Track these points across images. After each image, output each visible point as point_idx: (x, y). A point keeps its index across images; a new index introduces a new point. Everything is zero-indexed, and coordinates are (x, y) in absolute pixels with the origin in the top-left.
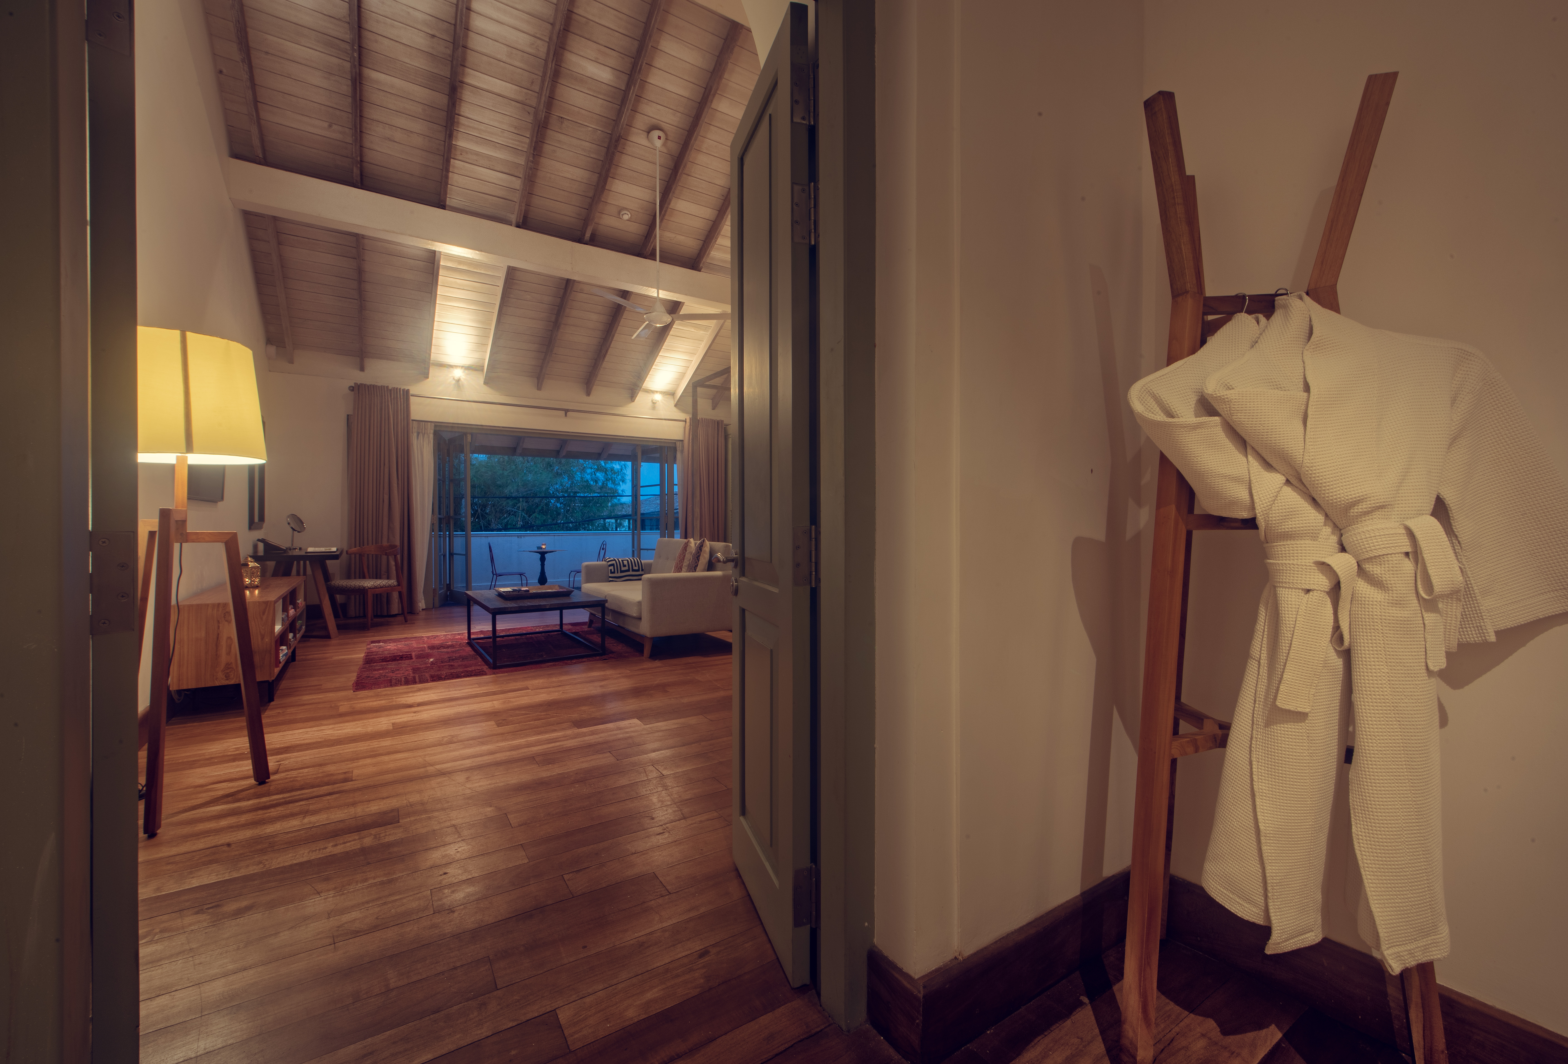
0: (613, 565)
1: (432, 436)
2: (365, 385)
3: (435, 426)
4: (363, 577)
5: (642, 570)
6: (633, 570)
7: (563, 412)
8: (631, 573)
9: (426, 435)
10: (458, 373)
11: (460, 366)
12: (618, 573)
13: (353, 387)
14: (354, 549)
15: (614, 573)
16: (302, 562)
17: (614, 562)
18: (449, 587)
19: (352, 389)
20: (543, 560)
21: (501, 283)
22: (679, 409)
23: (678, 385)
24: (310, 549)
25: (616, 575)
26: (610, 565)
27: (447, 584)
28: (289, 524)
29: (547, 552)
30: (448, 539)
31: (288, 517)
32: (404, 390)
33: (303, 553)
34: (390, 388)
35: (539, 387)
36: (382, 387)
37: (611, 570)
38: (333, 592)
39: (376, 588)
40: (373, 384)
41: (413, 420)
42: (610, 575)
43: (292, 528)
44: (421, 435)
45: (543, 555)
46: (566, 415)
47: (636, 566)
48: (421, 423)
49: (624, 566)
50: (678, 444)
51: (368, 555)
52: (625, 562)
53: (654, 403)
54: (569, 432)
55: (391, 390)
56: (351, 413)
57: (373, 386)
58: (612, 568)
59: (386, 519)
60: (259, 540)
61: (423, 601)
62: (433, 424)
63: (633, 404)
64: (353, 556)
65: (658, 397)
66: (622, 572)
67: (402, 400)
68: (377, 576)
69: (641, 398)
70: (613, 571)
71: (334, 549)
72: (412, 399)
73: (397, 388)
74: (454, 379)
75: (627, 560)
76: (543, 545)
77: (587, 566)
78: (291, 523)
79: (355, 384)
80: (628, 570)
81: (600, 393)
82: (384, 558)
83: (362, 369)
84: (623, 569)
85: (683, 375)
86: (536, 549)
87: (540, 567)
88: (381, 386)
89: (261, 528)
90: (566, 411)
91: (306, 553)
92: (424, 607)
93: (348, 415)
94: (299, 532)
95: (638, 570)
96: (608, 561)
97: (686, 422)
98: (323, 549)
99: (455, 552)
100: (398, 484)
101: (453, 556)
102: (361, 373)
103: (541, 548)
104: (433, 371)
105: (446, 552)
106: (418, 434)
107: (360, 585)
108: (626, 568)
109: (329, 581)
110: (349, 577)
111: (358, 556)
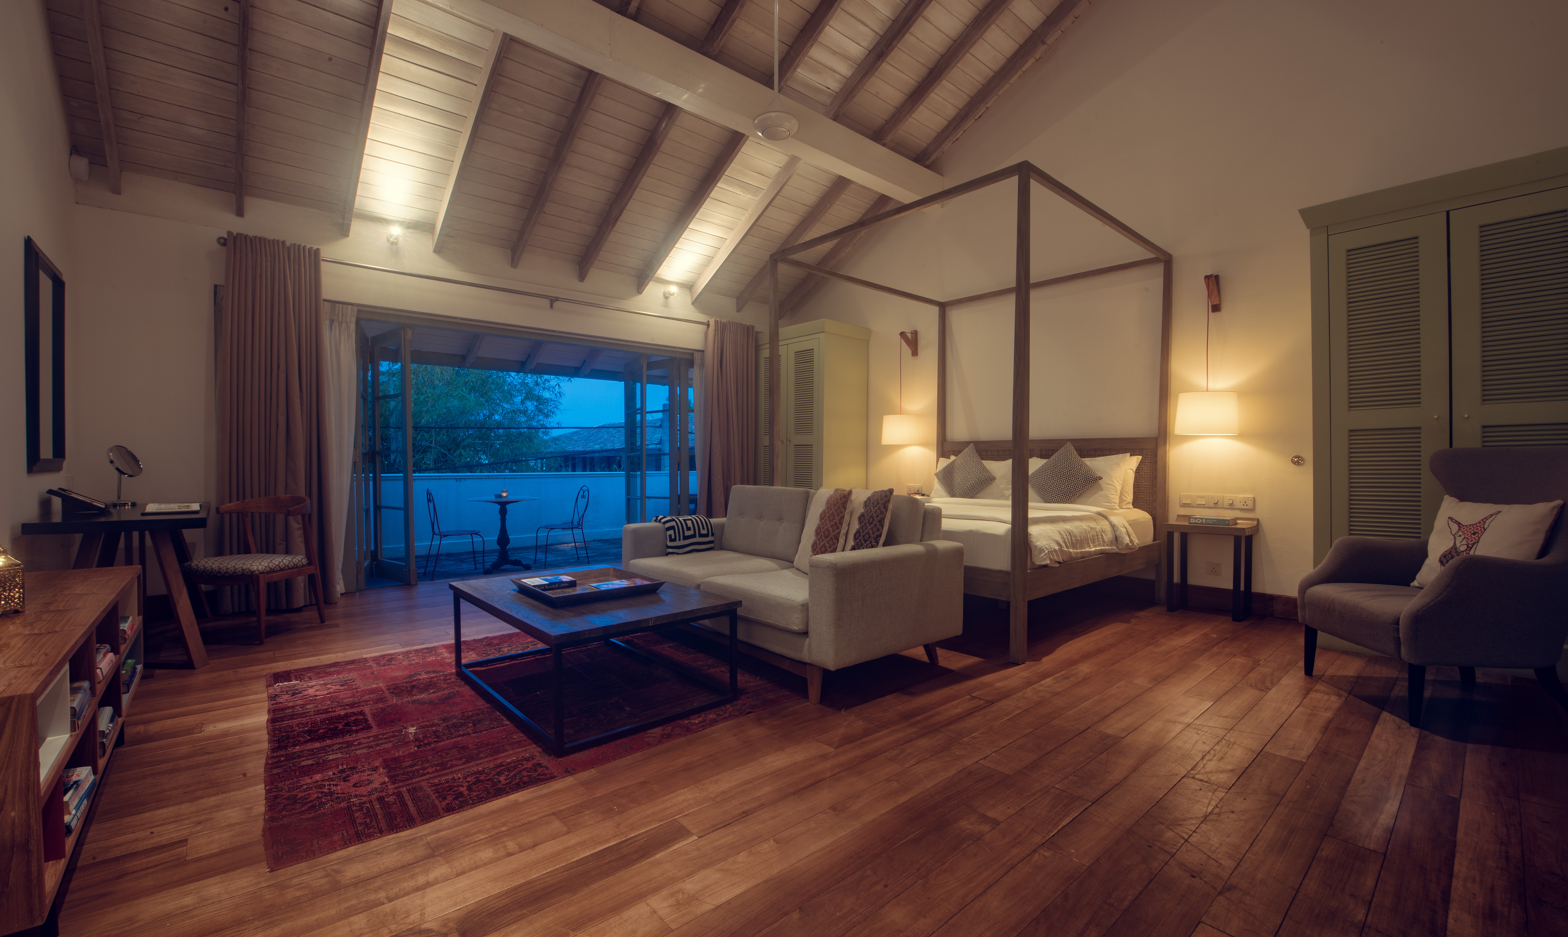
0: (672, 528)
1: (353, 326)
2: (246, 236)
3: (359, 311)
4: (245, 550)
5: (713, 535)
6: (701, 535)
7: (547, 302)
8: (698, 539)
9: (344, 325)
10: (396, 231)
11: (398, 222)
12: (680, 540)
13: (225, 239)
14: (228, 506)
15: (675, 540)
16: (136, 535)
17: (673, 523)
18: (374, 554)
19: (223, 242)
20: (503, 512)
21: (482, 80)
22: (696, 307)
23: (700, 274)
24: (151, 508)
25: (677, 543)
26: (668, 529)
27: (372, 552)
28: (112, 462)
29: (508, 503)
30: (371, 483)
31: (111, 450)
32: (310, 249)
33: (136, 516)
34: (288, 244)
35: (514, 262)
36: (275, 242)
37: (670, 536)
38: (193, 578)
39: (272, 571)
40: (259, 235)
41: (325, 300)
42: (669, 544)
43: (118, 469)
44: (336, 324)
45: (503, 506)
46: (552, 307)
47: (704, 529)
48: (337, 305)
49: (689, 529)
50: (696, 355)
51: (252, 513)
52: (689, 523)
53: (666, 297)
54: (554, 331)
55: (289, 248)
56: (221, 282)
57: (260, 239)
58: (671, 532)
59: (282, 455)
60: (51, 492)
61: (341, 582)
62: (356, 308)
63: (640, 297)
64: (227, 516)
65: (673, 289)
66: (685, 538)
67: (307, 265)
68: (269, 549)
69: (652, 290)
70: (673, 537)
71: (196, 507)
72: (324, 266)
73: (299, 246)
74: (388, 240)
75: (691, 520)
76: (503, 492)
77: (635, 531)
78: (116, 461)
79: (229, 233)
80: (694, 536)
81: (597, 278)
82: (280, 518)
83: (240, 213)
84: (687, 533)
85: (710, 259)
86: (493, 498)
87: (499, 523)
88: (274, 240)
89: (59, 469)
90: (553, 300)
91: (143, 514)
92: (344, 591)
93: (216, 286)
94: (130, 476)
95: (707, 535)
96: (665, 523)
97: (708, 325)
98: (174, 507)
99: (383, 504)
100: (301, 398)
101: (380, 509)
102: (239, 219)
103: (501, 496)
104: (357, 227)
105: (369, 505)
106: (332, 322)
107: (245, 567)
108: (691, 532)
109: (188, 561)
110: (220, 552)
111: (235, 516)
